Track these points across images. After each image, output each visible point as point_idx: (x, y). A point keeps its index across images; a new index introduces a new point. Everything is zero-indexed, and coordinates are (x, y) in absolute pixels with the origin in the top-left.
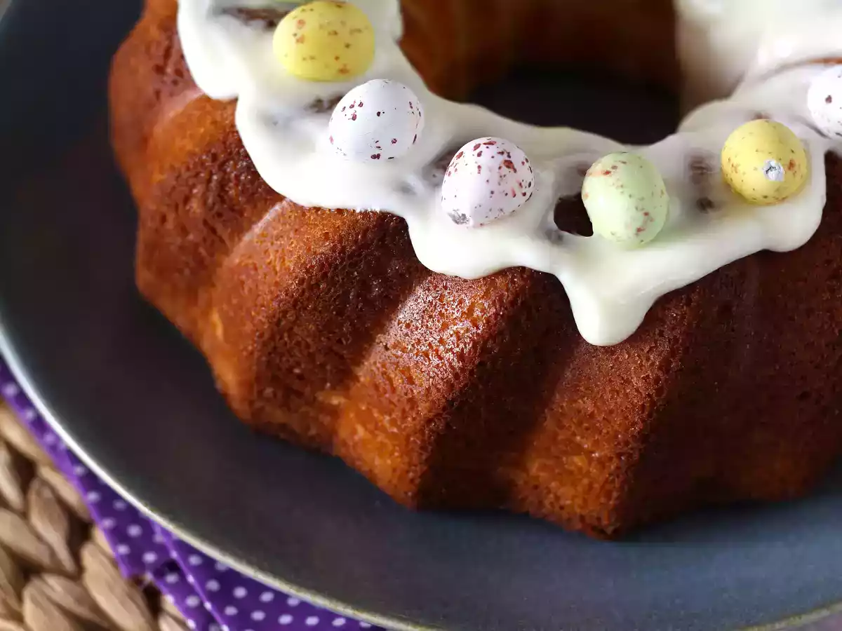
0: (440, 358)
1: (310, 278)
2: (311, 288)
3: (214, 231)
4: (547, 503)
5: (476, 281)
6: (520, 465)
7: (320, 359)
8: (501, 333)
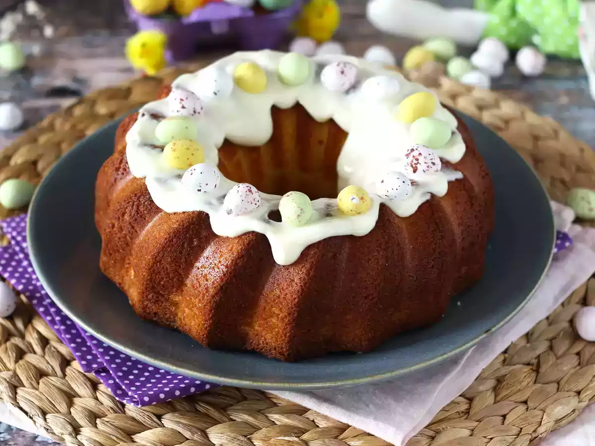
0: (219, 268)
1: (170, 237)
2: (170, 241)
3: (133, 227)
4: (261, 342)
5: (236, 238)
6: (250, 325)
7: (171, 275)
8: (243, 256)
